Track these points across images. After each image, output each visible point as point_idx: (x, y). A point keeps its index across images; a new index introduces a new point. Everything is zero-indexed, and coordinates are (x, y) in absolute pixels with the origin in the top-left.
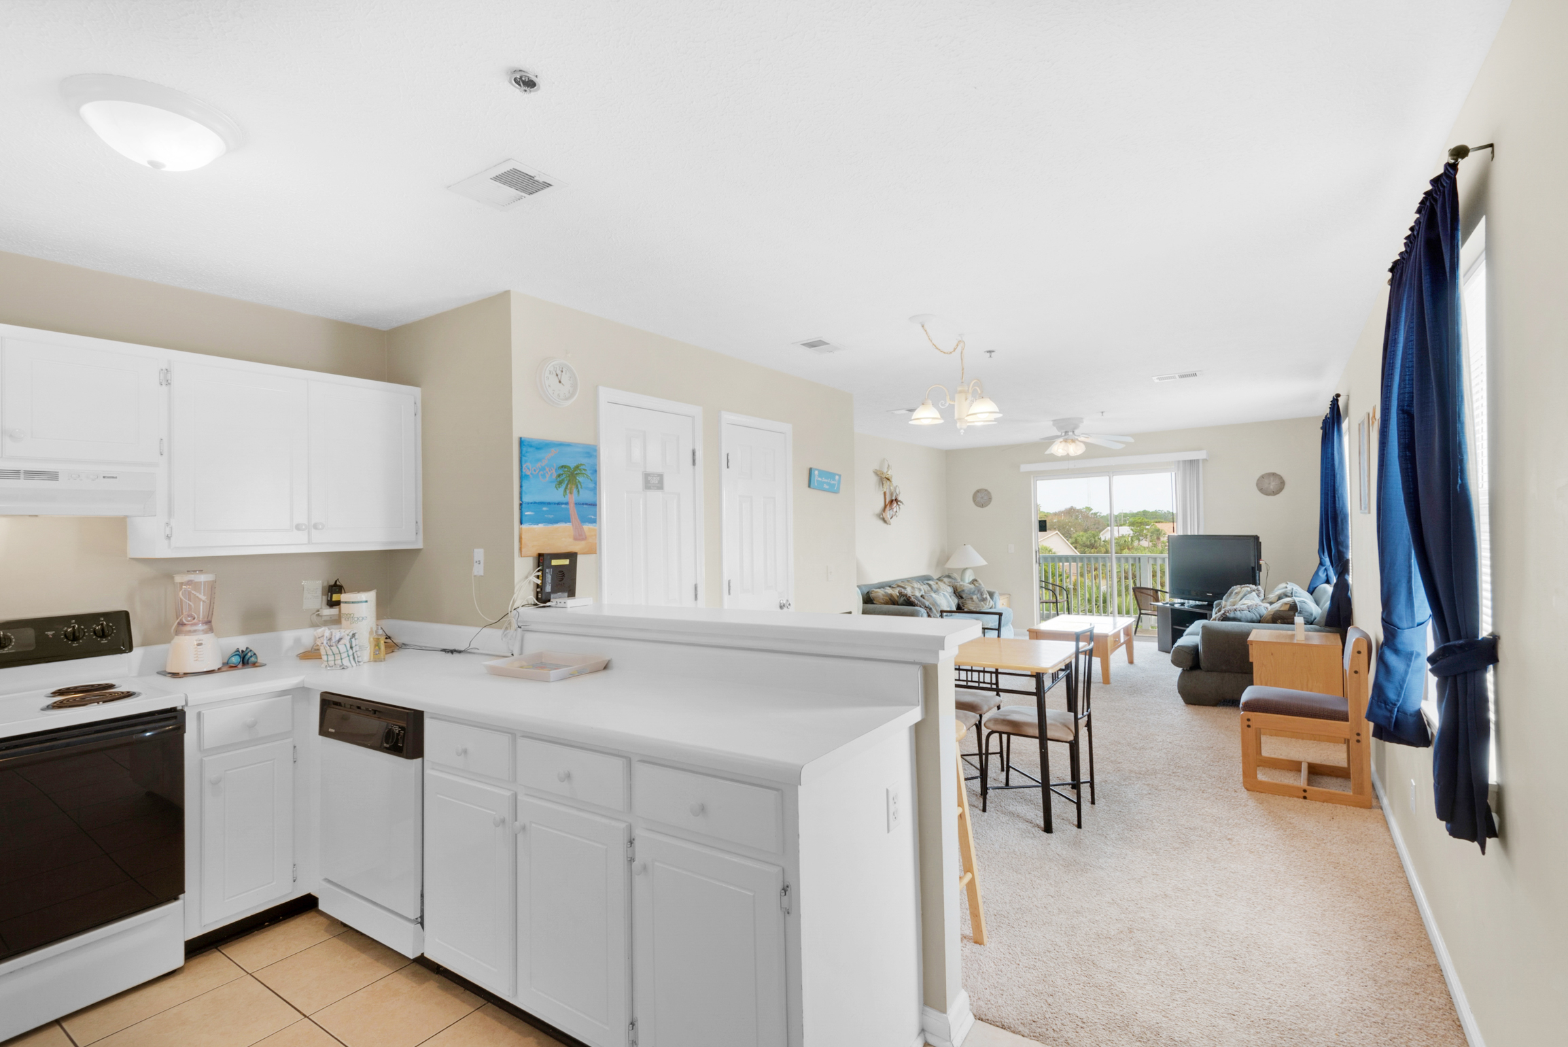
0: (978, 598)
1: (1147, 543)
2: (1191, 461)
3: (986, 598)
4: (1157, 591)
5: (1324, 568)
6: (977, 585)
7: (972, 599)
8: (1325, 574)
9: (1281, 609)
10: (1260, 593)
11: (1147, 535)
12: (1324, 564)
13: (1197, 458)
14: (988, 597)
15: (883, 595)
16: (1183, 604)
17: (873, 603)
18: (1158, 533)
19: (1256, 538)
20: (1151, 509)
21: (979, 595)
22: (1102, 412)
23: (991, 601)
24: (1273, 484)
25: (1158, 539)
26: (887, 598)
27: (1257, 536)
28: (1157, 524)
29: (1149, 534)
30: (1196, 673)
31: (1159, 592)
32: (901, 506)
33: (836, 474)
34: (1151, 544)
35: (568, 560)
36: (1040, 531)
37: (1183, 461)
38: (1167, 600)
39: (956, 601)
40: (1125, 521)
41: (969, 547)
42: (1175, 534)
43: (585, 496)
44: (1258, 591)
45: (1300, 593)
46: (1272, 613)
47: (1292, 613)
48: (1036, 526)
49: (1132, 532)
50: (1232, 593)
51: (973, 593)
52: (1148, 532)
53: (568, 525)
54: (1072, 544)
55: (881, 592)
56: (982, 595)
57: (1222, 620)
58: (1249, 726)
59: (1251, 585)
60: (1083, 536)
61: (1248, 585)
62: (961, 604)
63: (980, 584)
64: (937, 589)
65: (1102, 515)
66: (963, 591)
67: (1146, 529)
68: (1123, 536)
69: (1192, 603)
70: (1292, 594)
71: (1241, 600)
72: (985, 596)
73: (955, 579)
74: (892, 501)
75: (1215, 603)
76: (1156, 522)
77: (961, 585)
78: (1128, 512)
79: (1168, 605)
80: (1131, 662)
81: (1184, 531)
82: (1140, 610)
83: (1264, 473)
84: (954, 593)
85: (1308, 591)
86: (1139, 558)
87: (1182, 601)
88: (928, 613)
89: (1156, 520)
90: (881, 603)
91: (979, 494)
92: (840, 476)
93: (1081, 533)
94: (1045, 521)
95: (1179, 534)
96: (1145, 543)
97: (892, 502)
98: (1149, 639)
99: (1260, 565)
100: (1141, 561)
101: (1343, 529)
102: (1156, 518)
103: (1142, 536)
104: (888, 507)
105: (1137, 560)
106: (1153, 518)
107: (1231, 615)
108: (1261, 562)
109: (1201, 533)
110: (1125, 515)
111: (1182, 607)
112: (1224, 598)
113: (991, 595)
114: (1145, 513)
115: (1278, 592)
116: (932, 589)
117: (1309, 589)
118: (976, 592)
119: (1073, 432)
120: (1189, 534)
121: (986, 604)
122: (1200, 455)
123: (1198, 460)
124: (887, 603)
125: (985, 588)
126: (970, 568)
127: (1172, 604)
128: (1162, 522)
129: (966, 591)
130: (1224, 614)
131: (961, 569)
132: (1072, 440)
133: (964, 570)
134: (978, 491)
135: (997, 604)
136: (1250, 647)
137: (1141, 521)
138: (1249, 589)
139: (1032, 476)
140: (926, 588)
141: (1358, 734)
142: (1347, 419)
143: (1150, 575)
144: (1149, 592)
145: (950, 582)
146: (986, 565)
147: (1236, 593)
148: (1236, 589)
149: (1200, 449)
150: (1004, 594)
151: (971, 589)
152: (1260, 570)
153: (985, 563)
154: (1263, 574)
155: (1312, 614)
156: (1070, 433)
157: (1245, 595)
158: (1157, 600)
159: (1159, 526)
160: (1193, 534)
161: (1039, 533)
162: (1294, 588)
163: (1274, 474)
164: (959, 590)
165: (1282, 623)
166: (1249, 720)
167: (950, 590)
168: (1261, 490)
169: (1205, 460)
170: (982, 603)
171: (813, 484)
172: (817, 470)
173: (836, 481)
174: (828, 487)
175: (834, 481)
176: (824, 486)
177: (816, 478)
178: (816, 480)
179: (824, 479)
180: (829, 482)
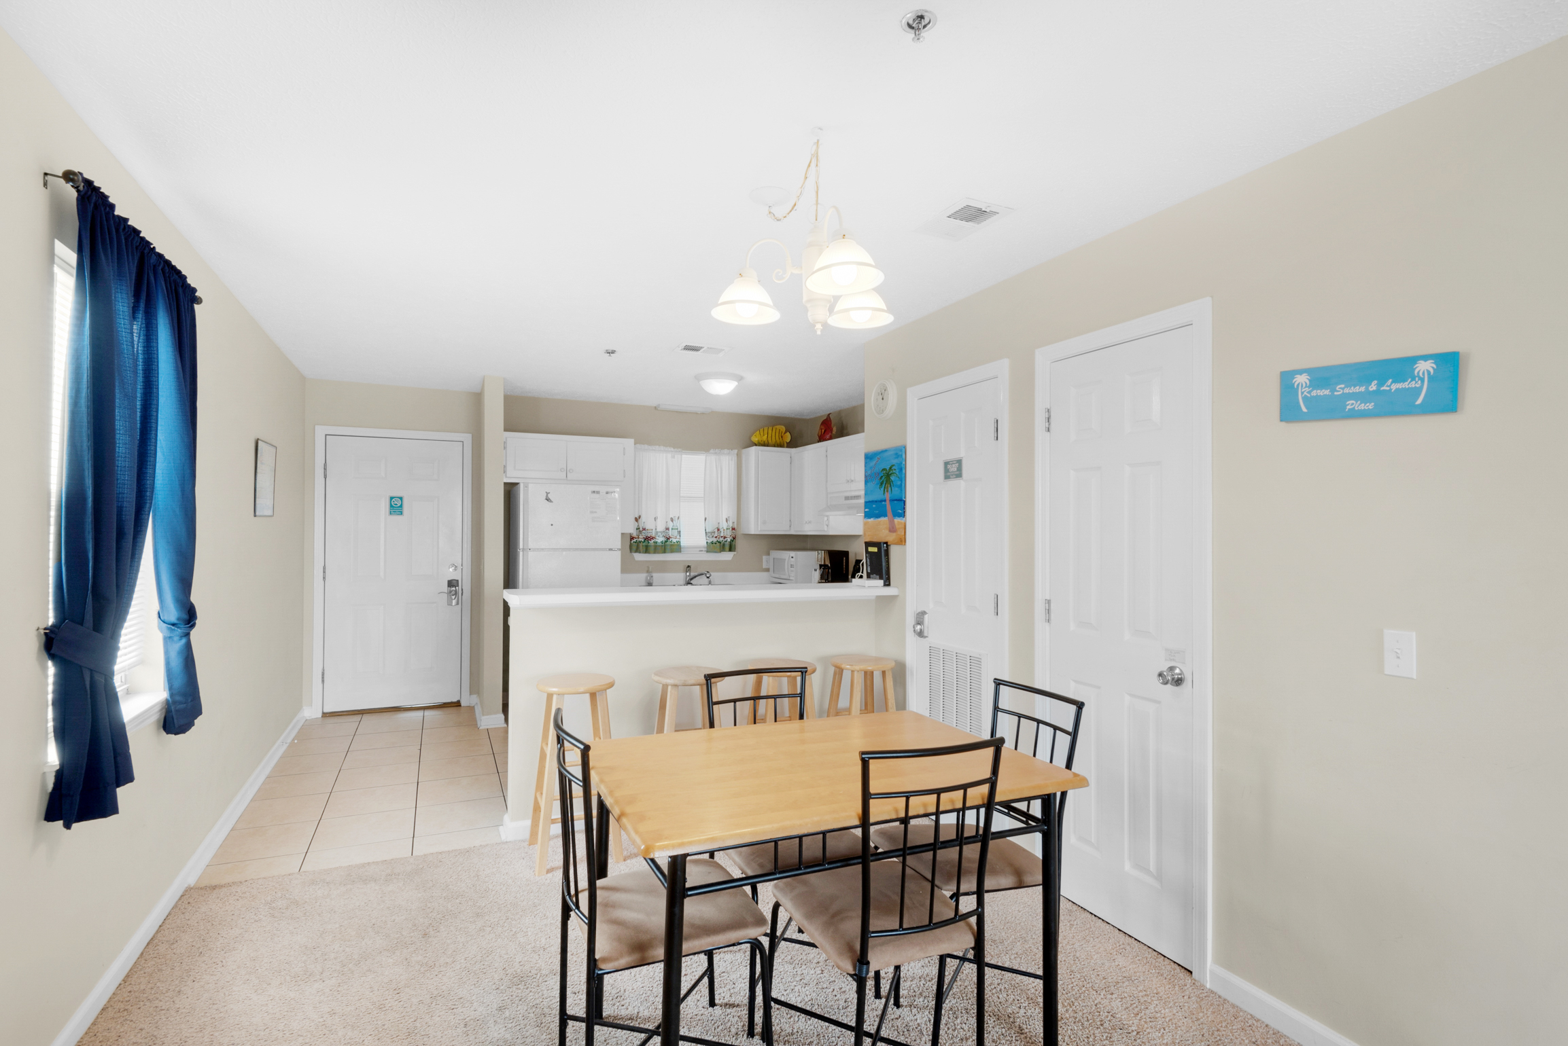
33: (1414, 360)
35: (876, 549)
43: (896, 491)
53: (886, 519)
92: (1446, 359)
171: (1304, 410)
172: (1300, 372)
173: (1422, 380)
174: (1370, 406)
175: (1404, 381)
176: (1348, 407)
177: (1302, 393)
178: (1305, 398)
179: (1343, 389)
180: (1373, 387)
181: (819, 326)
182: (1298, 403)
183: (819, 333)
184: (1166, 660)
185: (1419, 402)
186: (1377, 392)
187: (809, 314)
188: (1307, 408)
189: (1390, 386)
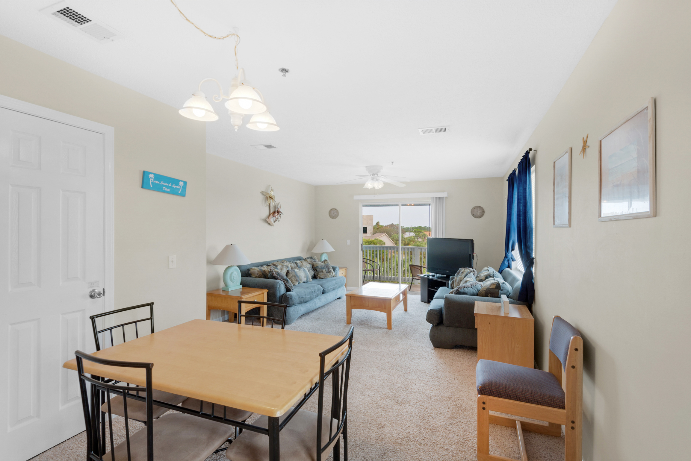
0: (326, 271)
1: (420, 239)
2: (440, 198)
3: (331, 271)
4: (421, 267)
5: (507, 259)
6: (326, 263)
7: (322, 271)
8: (508, 263)
9: (491, 287)
10: (475, 273)
11: (420, 236)
12: (507, 257)
13: (443, 196)
14: (332, 270)
15: (258, 271)
16: (433, 276)
17: (251, 277)
18: (425, 236)
19: (472, 241)
20: (422, 226)
21: (327, 269)
22: (392, 162)
23: (334, 273)
24: (479, 212)
25: (425, 238)
26: (261, 273)
27: (472, 239)
28: (424, 232)
29: (421, 236)
30: (441, 327)
31: (422, 268)
32: (282, 215)
33: (179, 181)
34: (422, 240)
36: (363, 233)
37: (436, 198)
38: (425, 273)
39: (313, 273)
40: (413, 230)
41: (325, 241)
42: (431, 237)
44: (474, 272)
45: (498, 275)
46: (485, 290)
47: (497, 290)
48: (361, 230)
49: (415, 235)
50: (459, 272)
51: (324, 268)
52: (421, 235)
54: (391, 239)
55: (256, 269)
56: (328, 269)
57: (456, 294)
58: (484, 408)
59: (470, 268)
60: (396, 236)
61: (468, 268)
62: (316, 275)
63: (328, 263)
64: (301, 266)
65: (404, 227)
66: (318, 267)
67: (420, 234)
68: (411, 237)
69: (438, 275)
70: (493, 275)
71: (465, 277)
72: (330, 270)
73: (314, 259)
74: (274, 212)
75: (451, 277)
76: (424, 231)
77: (316, 263)
78: (414, 226)
79: (426, 277)
80: (406, 310)
81: (435, 236)
82: (413, 277)
83: (474, 206)
84: (313, 268)
85: (499, 272)
86: (414, 249)
87: (433, 274)
88: (285, 283)
89: (424, 230)
90: (256, 277)
91: (332, 211)
92: (185, 183)
93: (395, 235)
94: (366, 228)
95: (433, 237)
96: (420, 240)
97: (276, 212)
98: (416, 294)
99: (474, 256)
100: (415, 250)
101: (530, 238)
102: (424, 229)
103: (419, 237)
104: (272, 215)
105: (413, 249)
106: (423, 230)
107: (462, 290)
108: (474, 254)
109: (444, 237)
110: (413, 228)
111: (433, 278)
112: (456, 274)
113: (334, 269)
114: (420, 227)
115: (486, 273)
116: (297, 266)
117: (499, 271)
118: (325, 267)
119: (377, 174)
120: (438, 237)
121: (330, 275)
122: (443, 195)
123: (443, 197)
124: (260, 277)
125: (331, 264)
126: (325, 253)
127: (428, 276)
128: (426, 231)
129: (319, 267)
130: (458, 290)
131: (319, 253)
132: (376, 179)
133: (322, 254)
134: (331, 210)
135: (337, 274)
136: (476, 318)
137: (419, 230)
138: (469, 270)
139: (360, 203)
140: (293, 265)
141: (573, 422)
142: (534, 166)
143: (419, 259)
144: (418, 267)
145: (311, 261)
146: (334, 251)
147: (462, 272)
148: (462, 270)
149: (443, 191)
150: (343, 268)
151: (322, 266)
152: (473, 259)
153: (334, 250)
154: (475, 261)
155: (508, 291)
156: (376, 175)
157: (467, 274)
158: (421, 273)
159: (425, 233)
160: (439, 237)
161: (363, 234)
162: (494, 272)
163: (479, 207)
164: (315, 266)
165: (491, 297)
166: (484, 403)
167: (309, 266)
168: (473, 215)
169: (446, 197)
170: (328, 274)
171: (151, 186)
172: (152, 173)
173: (181, 187)
174: (169, 190)
175: (177, 186)
176: (164, 189)
177: (151, 180)
178: (152, 182)
179: (163, 183)
180: (170, 185)
181: (236, 127)
182: (150, 183)
183: (236, 130)
184: (88, 288)
185: (179, 192)
186: (171, 187)
187: (231, 120)
188: (152, 186)
189: (174, 186)
